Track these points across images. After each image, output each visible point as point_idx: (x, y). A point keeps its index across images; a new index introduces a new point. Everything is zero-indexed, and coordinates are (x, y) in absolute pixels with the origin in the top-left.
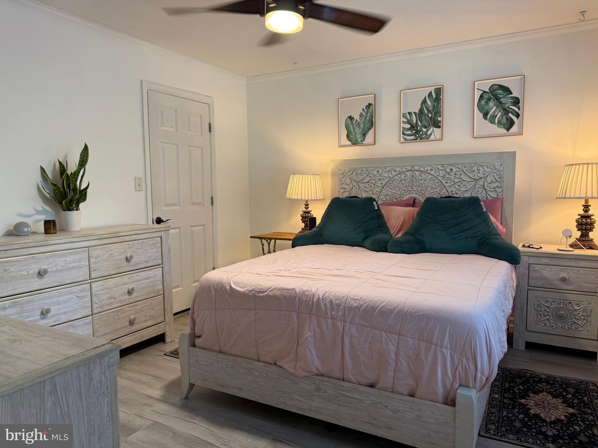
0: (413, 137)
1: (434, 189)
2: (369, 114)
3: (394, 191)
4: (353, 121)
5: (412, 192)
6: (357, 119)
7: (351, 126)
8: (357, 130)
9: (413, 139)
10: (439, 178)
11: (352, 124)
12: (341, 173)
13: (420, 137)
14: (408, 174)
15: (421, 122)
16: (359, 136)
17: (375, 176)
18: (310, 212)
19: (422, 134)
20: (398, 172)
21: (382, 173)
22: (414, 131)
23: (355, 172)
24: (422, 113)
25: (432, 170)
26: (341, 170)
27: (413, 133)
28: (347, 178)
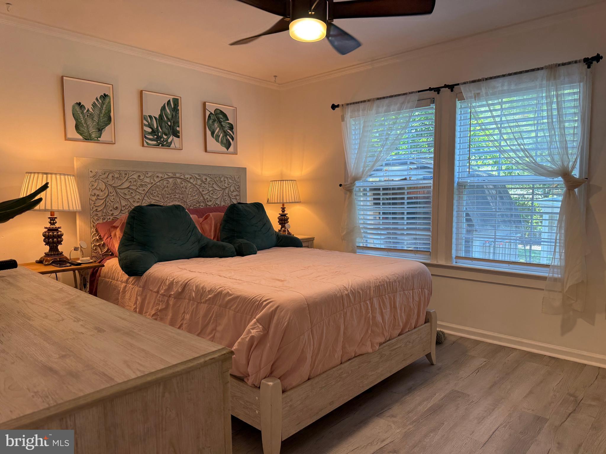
0: (155, 143)
1: (193, 197)
2: (105, 106)
3: (157, 199)
4: (84, 110)
5: (175, 199)
6: (88, 108)
7: (81, 115)
8: (89, 122)
9: (154, 145)
10: (196, 186)
11: (82, 113)
12: (91, 175)
13: (161, 144)
14: (171, 180)
15: (161, 129)
16: (93, 131)
17: (136, 181)
18: (59, 230)
19: (163, 140)
20: (160, 179)
21: (143, 179)
22: (156, 137)
23: (110, 175)
24: (162, 119)
25: (191, 178)
26: (91, 171)
27: (154, 138)
28: (100, 181)
